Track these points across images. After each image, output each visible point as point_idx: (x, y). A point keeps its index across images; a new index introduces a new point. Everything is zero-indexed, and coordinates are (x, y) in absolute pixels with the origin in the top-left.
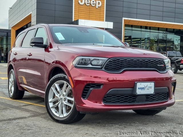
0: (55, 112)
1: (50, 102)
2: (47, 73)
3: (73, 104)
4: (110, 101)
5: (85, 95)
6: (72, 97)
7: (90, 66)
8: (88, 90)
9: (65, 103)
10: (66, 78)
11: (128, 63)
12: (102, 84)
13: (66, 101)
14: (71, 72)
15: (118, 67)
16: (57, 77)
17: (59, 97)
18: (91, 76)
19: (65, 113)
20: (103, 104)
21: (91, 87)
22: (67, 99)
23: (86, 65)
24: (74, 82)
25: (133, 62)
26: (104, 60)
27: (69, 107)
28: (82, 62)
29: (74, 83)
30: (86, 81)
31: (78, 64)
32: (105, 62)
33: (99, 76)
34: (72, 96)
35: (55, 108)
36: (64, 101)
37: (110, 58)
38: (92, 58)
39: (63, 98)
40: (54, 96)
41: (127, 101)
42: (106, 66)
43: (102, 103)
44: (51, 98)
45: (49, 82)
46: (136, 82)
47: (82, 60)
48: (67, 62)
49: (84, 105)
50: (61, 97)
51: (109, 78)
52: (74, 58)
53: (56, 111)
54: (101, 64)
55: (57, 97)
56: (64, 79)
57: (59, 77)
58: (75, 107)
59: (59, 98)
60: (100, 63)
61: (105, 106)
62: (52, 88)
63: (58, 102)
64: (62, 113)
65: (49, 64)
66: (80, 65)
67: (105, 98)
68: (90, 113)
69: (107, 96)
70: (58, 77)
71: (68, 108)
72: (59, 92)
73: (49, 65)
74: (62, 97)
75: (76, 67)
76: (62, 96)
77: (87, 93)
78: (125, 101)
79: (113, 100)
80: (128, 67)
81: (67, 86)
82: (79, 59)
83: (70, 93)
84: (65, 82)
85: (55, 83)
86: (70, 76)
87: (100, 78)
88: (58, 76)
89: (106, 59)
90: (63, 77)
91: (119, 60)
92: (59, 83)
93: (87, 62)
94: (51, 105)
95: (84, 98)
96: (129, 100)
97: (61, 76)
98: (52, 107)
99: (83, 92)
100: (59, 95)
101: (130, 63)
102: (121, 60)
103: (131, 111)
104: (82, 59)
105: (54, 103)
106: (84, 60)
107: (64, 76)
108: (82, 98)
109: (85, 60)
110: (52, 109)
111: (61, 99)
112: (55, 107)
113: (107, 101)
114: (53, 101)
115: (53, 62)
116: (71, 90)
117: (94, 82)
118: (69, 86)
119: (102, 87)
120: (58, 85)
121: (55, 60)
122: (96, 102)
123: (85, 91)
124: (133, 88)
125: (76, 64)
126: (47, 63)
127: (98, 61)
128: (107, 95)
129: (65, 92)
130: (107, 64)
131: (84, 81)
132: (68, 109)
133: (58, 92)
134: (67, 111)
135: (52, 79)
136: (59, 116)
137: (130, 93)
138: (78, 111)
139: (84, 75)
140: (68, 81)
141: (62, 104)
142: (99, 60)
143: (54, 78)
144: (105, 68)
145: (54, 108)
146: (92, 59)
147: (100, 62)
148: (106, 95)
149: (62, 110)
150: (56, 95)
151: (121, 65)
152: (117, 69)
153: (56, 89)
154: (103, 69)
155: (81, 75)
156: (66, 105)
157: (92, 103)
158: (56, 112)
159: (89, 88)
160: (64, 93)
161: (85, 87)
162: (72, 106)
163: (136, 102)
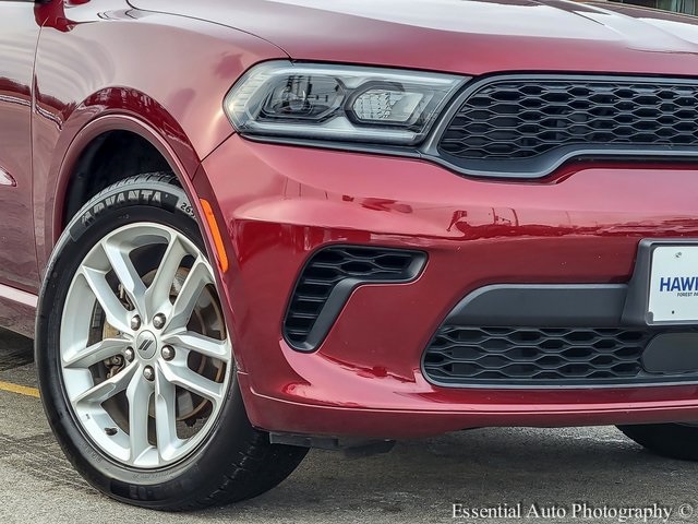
0: (104, 435)
1: (71, 366)
2: (52, 172)
3: (221, 381)
4: (474, 367)
5: (307, 324)
6: (217, 336)
7: (341, 127)
8: (324, 291)
9: (171, 377)
10: (178, 206)
11: (597, 112)
12: (423, 252)
13: (181, 362)
14: (211, 170)
15: (531, 142)
16: (121, 198)
17: (132, 332)
18: (346, 198)
19: (172, 440)
20: (422, 384)
21: (343, 267)
22: (185, 346)
23: (315, 122)
24: (235, 231)
25: (628, 107)
26: (436, 89)
27: (197, 398)
28: (285, 104)
29: (235, 243)
30: (317, 232)
31: (263, 116)
32: (442, 102)
33: (401, 199)
34: (217, 326)
35: (104, 405)
36: (161, 360)
37: (476, 78)
38: (355, 77)
39: (159, 338)
40: (98, 328)
41: (581, 369)
42: (448, 133)
43: (418, 376)
44: (76, 340)
45: (66, 235)
46: (647, 243)
47: (290, 85)
48: (187, 96)
49: (300, 391)
50: (147, 336)
51: (464, 214)
52: (232, 71)
53: (112, 425)
54: (417, 116)
55: (119, 334)
56: (165, 211)
57: (132, 196)
58: (236, 399)
59: (133, 338)
60: (410, 109)
61: (439, 395)
62: (83, 269)
63: (122, 366)
64: (152, 438)
65: (66, 111)
66: (276, 119)
67: (440, 342)
68: (336, 441)
69: (454, 335)
70: (128, 203)
71: (188, 409)
72: (135, 299)
73: (66, 117)
74: (149, 331)
75: (246, 133)
76: (151, 327)
77: (316, 308)
78: (569, 370)
79: (491, 360)
80: (598, 137)
81: (187, 262)
82: (267, 78)
83: (204, 305)
84: (173, 234)
85: (104, 241)
86: (207, 192)
87: (407, 209)
88: (126, 193)
89: (450, 83)
90: (157, 197)
91: (536, 91)
92: (132, 237)
93: (321, 102)
94: (77, 384)
95: (296, 340)
96: (598, 361)
97: (146, 195)
98: (83, 401)
99: (296, 305)
100: (130, 317)
101: (609, 112)
102: (549, 90)
103: (610, 434)
104: (290, 82)
105: (100, 370)
106: (304, 86)
107: (163, 193)
108: (282, 344)
109: (310, 86)
110: (81, 413)
111: (145, 345)
112: (105, 397)
113: (448, 368)
114: (93, 360)
115: (93, 100)
116: (210, 287)
117: (368, 233)
118: (200, 259)
119: (417, 268)
120: (127, 251)
121: (103, 83)
122: (380, 372)
123: (302, 298)
124: (625, 279)
125: (245, 118)
126: (52, 103)
127: (395, 96)
128: (451, 323)
129: (173, 298)
130: (456, 120)
131: (299, 229)
132: (191, 412)
133: (126, 302)
134: (187, 425)
135: (83, 213)
136: (132, 458)
137: (603, 311)
138: (256, 430)
139: (301, 192)
140: (190, 226)
141: (152, 378)
142: (399, 87)
143: (96, 202)
144: (443, 146)
145: (94, 405)
146: (354, 84)
147: (411, 106)
148: (446, 325)
149: (152, 422)
150: (112, 319)
151: (547, 123)
152: (522, 154)
153: (112, 280)
154: (427, 149)
155: (278, 189)
156: (179, 390)
157: (352, 374)
158: (111, 432)
159: (331, 274)
160: (167, 309)
161: (309, 272)
162: (217, 394)
163: (640, 375)
